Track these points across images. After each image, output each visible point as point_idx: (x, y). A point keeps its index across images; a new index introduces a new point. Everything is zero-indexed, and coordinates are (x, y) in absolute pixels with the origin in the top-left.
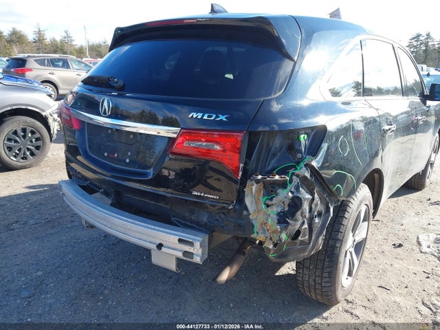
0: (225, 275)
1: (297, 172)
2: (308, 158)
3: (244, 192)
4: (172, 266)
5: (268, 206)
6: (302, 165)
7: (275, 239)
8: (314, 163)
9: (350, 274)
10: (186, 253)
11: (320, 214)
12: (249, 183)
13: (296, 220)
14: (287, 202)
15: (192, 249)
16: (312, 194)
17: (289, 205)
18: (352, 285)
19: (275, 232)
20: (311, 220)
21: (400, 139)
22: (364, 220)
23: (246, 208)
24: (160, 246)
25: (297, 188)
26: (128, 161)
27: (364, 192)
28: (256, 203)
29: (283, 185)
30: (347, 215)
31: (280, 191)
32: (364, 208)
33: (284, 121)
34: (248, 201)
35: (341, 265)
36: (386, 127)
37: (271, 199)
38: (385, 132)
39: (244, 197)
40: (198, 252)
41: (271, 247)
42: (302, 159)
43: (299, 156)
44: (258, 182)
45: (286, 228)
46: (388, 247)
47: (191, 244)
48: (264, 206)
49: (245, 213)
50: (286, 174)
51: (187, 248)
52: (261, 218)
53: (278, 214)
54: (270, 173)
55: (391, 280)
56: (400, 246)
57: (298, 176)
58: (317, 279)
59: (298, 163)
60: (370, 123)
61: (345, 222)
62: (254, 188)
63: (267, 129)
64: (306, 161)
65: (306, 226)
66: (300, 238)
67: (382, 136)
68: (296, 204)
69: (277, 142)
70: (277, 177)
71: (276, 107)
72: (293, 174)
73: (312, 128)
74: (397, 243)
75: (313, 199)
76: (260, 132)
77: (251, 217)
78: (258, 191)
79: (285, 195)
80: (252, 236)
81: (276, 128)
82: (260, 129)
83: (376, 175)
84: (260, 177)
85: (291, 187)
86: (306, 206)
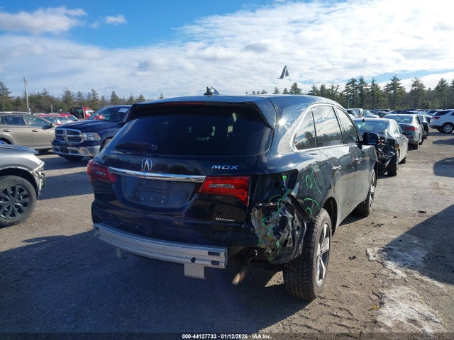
0: (237, 279)
1: (283, 200)
2: (289, 191)
3: (250, 216)
4: (201, 275)
5: (266, 224)
6: (285, 195)
7: (272, 246)
8: (293, 194)
9: (321, 277)
10: (213, 262)
11: (298, 229)
12: (253, 209)
13: (285, 232)
14: (279, 220)
15: (218, 257)
16: (293, 215)
17: (280, 222)
18: (323, 285)
19: (273, 241)
20: (293, 232)
21: (345, 176)
22: (327, 236)
23: (253, 227)
24: (193, 260)
25: (284, 210)
26: (162, 202)
27: (324, 214)
28: (259, 222)
29: (275, 209)
30: (315, 230)
31: (273, 213)
32: (326, 226)
33: (272, 168)
34: (253, 221)
35: (315, 267)
36: (335, 168)
37: (268, 219)
38: (334, 171)
39: (250, 219)
40: (222, 259)
41: (270, 252)
42: (285, 191)
43: (283, 189)
44: (258, 208)
45: (279, 238)
46: (345, 260)
47: (218, 254)
48: (264, 224)
49: (252, 230)
50: (277, 201)
51: (215, 258)
52: (263, 232)
53: (273, 229)
54: (266, 201)
55: (350, 281)
56: (354, 258)
57: (283, 202)
58: (299, 278)
59: (283, 194)
60: (323, 165)
61: (314, 235)
62: (256, 212)
63: (261, 173)
64: (288, 192)
65: (290, 237)
66: (288, 245)
67: (333, 174)
68: (284, 221)
69: (268, 181)
70: (271, 204)
71: (265, 160)
72: (281, 201)
73: (289, 171)
74: (352, 256)
75: (294, 218)
76: (257, 176)
77: (256, 232)
78: (259, 215)
79: (277, 215)
80: (258, 245)
81: (267, 173)
82: (258, 173)
83: (331, 202)
84: (261, 204)
85: (280, 210)
86: (290, 223)
